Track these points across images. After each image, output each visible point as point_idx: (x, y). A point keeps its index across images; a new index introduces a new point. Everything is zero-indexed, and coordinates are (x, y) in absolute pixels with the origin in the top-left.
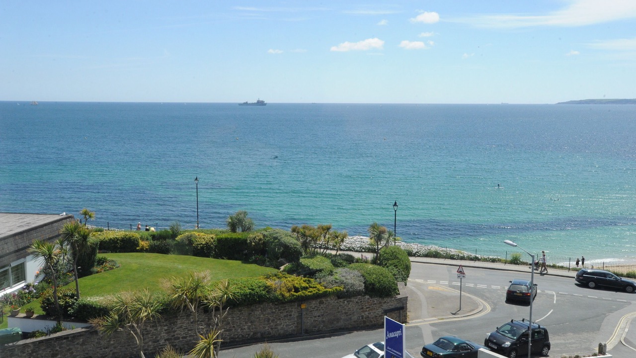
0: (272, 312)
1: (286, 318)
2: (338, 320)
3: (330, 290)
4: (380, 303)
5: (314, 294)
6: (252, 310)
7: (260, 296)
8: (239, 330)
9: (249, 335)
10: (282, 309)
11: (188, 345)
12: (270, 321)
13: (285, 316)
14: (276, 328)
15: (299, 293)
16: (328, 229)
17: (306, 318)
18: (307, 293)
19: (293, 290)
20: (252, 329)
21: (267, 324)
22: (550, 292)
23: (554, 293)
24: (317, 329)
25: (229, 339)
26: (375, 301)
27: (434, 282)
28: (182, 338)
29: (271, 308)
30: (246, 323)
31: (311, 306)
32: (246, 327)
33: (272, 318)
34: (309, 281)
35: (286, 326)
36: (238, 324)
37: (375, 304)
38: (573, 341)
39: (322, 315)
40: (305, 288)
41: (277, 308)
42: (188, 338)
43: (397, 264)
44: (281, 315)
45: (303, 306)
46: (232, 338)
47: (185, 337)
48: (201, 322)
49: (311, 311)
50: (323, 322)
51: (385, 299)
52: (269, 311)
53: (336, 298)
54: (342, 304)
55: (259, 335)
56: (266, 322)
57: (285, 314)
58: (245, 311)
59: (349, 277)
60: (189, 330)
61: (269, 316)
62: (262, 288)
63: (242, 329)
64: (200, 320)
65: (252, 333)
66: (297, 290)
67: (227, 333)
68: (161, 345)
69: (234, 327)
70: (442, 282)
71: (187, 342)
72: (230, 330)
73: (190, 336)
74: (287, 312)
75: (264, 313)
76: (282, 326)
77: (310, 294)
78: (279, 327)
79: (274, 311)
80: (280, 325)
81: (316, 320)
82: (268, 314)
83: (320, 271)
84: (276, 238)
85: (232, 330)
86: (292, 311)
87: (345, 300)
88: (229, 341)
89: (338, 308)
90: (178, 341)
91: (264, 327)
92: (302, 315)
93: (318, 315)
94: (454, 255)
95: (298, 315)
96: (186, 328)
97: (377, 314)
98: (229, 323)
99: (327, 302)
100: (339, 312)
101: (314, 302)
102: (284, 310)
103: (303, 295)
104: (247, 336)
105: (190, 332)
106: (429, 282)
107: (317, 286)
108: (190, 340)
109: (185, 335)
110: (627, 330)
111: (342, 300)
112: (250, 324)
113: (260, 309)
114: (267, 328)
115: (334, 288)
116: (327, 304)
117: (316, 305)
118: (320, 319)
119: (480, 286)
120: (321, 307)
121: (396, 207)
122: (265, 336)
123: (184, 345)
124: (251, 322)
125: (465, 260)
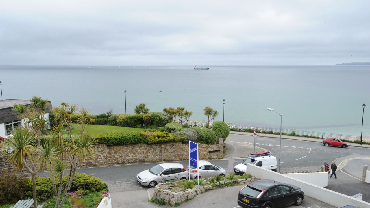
0: (146, 149)
1: (153, 152)
2: (183, 155)
3: (177, 138)
4: (207, 147)
5: (168, 139)
6: (134, 147)
7: (138, 139)
8: (127, 157)
9: (132, 160)
10: (151, 147)
11: (98, 163)
12: (144, 153)
13: (152, 151)
14: (147, 157)
15: (159, 139)
16: (183, 109)
17: (164, 153)
18: (164, 139)
19: (157, 137)
20: (134, 157)
21: (143, 155)
22: (308, 148)
23: (310, 149)
24: (170, 159)
25: (121, 161)
26: (204, 146)
27: (246, 143)
28: (95, 159)
29: (145, 146)
30: (131, 153)
31: (167, 146)
32: (131, 156)
33: (145, 152)
34: (167, 133)
35: (153, 156)
36: (126, 154)
37: (204, 147)
38: (313, 169)
39: (174, 152)
40: (164, 137)
41: (148, 147)
42: (98, 160)
43: (221, 130)
44: (151, 150)
45: (163, 146)
46: (123, 161)
47: (97, 159)
48: (105, 151)
49: (167, 149)
50: (174, 155)
51: (210, 145)
52: (143, 148)
53: (181, 143)
54: (185, 146)
55: (138, 161)
56: (142, 154)
57: (153, 150)
58: (130, 147)
59: (189, 132)
60: (98, 155)
61: (143, 151)
62: (139, 136)
63: (128, 157)
64: (105, 150)
65: (134, 159)
66: (159, 137)
67: (120, 158)
68: (83, 162)
69: (124, 155)
70: (250, 143)
71: (97, 161)
72: (121, 157)
73: (99, 158)
74: (153, 149)
75: (141, 149)
76: (151, 156)
77: (165, 139)
78: (149, 157)
79: (146, 148)
80: (150, 156)
81: (170, 155)
82: (143, 150)
83: (174, 129)
84: (158, 116)
85: (123, 157)
86: (156, 149)
87: (186, 145)
88: (121, 162)
89: (183, 149)
90: (93, 160)
91: (141, 157)
92: (162, 151)
93: (171, 152)
94: (260, 131)
95: (160, 151)
96: (97, 154)
97: (205, 153)
98: (121, 153)
99: (176, 145)
100: (183, 151)
101: (169, 145)
102: (152, 148)
103: (162, 139)
104: (131, 160)
105: (99, 156)
106: (243, 143)
107: (170, 136)
108: (99, 161)
109: (96, 158)
110: (345, 165)
111: (185, 144)
112: (133, 154)
113: (138, 146)
114: (142, 157)
115: (180, 137)
116: (176, 146)
117: (170, 146)
118: (172, 154)
119: (270, 145)
120: (173, 147)
121: (224, 102)
122: (141, 161)
123: (96, 163)
124: (134, 153)
125: (266, 133)
